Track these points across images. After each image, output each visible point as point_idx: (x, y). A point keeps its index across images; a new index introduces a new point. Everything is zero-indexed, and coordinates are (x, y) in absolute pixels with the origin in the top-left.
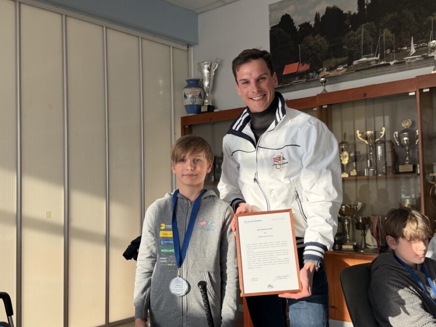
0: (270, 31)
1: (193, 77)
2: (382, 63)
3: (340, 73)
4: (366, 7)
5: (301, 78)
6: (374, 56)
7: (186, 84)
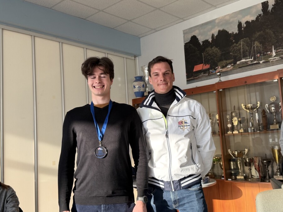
0: (184, 46)
1: (138, 75)
2: (255, 62)
3: (229, 69)
4: (243, 29)
5: (205, 73)
6: (249, 58)
7: (135, 79)
